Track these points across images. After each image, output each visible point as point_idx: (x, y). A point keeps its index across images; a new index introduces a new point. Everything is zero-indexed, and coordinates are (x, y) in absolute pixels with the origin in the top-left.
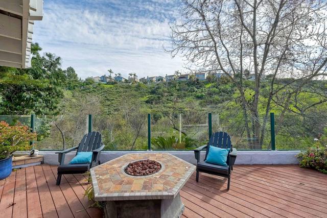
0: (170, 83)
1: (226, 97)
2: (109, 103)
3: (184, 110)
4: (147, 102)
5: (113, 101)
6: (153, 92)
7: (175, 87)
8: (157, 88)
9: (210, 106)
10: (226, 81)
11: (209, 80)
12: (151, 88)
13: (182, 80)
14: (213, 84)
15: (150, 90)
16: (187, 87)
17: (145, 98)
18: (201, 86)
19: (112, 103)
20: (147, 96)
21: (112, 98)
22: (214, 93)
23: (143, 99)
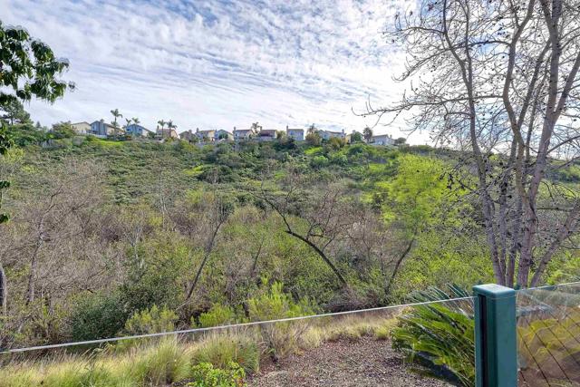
0: (242, 144)
1: (340, 171)
2: (116, 179)
3: (274, 194)
4: (200, 178)
5: (125, 176)
6: (210, 160)
7: (253, 151)
8: (218, 152)
10: (338, 145)
11: (311, 142)
12: (205, 152)
13: (266, 139)
14: (318, 149)
15: (204, 156)
16: (274, 152)
17: (196, 171)
18: (298, 152)
19: (123, 180)
20: (200, 167)
21: (121, 169)
22: (321, 164)
23: (190, 173)
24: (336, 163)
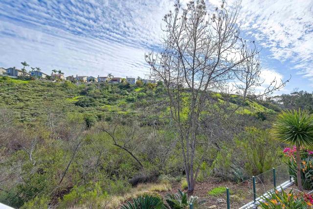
0: (102, 85)
2: (22, 104)
4: (77, 104)
5: (28, 103)
6: (83, 93)
7: (108, 89)
8: (88, 89)
9: (140, 109)
10: (151, 87)
11: (138, 85)
12: (80, 88)
13: (115, 83)
14: (142, 89)
15: (80, 91)
16: (119, 90)
17: (75, 99)
18: (131, 90)
19: (27, 105)
20: (77, 97)
21: (27, 98)
22: (142, 97)
23: (71, 101)
24: (150, 96)
